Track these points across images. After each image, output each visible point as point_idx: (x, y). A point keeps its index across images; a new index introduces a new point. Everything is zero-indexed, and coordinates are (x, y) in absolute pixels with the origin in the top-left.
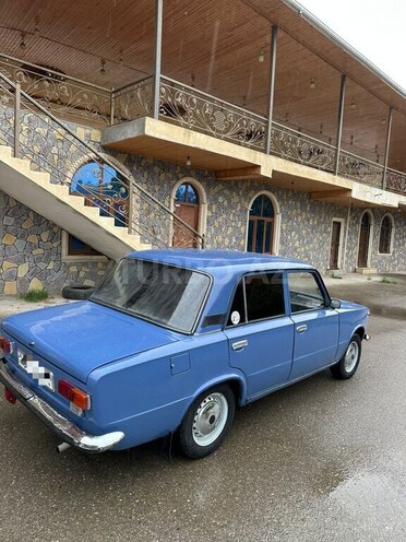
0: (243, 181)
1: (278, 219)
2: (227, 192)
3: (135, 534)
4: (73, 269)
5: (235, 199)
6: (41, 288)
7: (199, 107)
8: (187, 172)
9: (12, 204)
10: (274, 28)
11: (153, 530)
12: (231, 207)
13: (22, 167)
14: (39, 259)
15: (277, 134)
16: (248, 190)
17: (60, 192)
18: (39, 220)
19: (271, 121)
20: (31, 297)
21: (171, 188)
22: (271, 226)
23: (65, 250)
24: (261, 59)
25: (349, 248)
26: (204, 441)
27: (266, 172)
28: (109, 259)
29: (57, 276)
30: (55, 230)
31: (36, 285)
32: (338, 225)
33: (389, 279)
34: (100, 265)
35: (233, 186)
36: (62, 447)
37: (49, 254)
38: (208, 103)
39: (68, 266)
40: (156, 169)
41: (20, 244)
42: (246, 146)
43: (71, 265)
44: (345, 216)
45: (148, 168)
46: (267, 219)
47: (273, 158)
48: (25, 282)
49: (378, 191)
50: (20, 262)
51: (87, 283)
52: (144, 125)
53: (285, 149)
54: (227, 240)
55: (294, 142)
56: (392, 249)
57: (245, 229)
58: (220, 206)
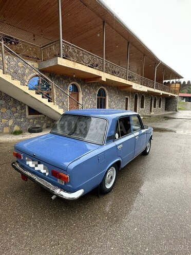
0: (94, 83)
1: (107, 97)
2: (88, 87)
3: (94, 231)
4: (31, 121)
5: (92, 90)
6: (19, 129)
7: (78, 53)
8: (73, 79)
9: (3, 95)
10: (104, 22)
11: (101, 229)
12: (90, 93)
13: (8, 78)
14: (17, 118)
15: (107, 64)
16: (96, 87)
17: (25, 89)
18: (16, 101)
19: (104, 60)
20: (16, 133)
21: (67, 86)
22: (105, 100)
23: (27, 113)
24: (99, 35)
25: (131, 107)
26: (108, 186)
27: (104, 79)
28: (45, 116)
29: (25, 124)
30: (23, 105)
31: (16, 128)
32: (127, 99)
33: (145, 117)
34: (42, 119)
35: (90, 85)
36: (53, 197)
37: (21, 115)
38: (81, 52)
39: (29, 120)
40: (61, 79)
41: (8, 112)
42: (96, 69)
43: (30, 119)
44: (129, 96)
45: (58, 78)
46: (103, 97)
47: (106, 74)
48: (12, 127)
49: (141, 86)
50: (9, 119)
51: (38, 126)
52: (57, 60)
53: (110, 70)
54: (90, 106)
55: (113, 68)
56: (145, 107)
57: (96, 102)
58: (86, 93)
